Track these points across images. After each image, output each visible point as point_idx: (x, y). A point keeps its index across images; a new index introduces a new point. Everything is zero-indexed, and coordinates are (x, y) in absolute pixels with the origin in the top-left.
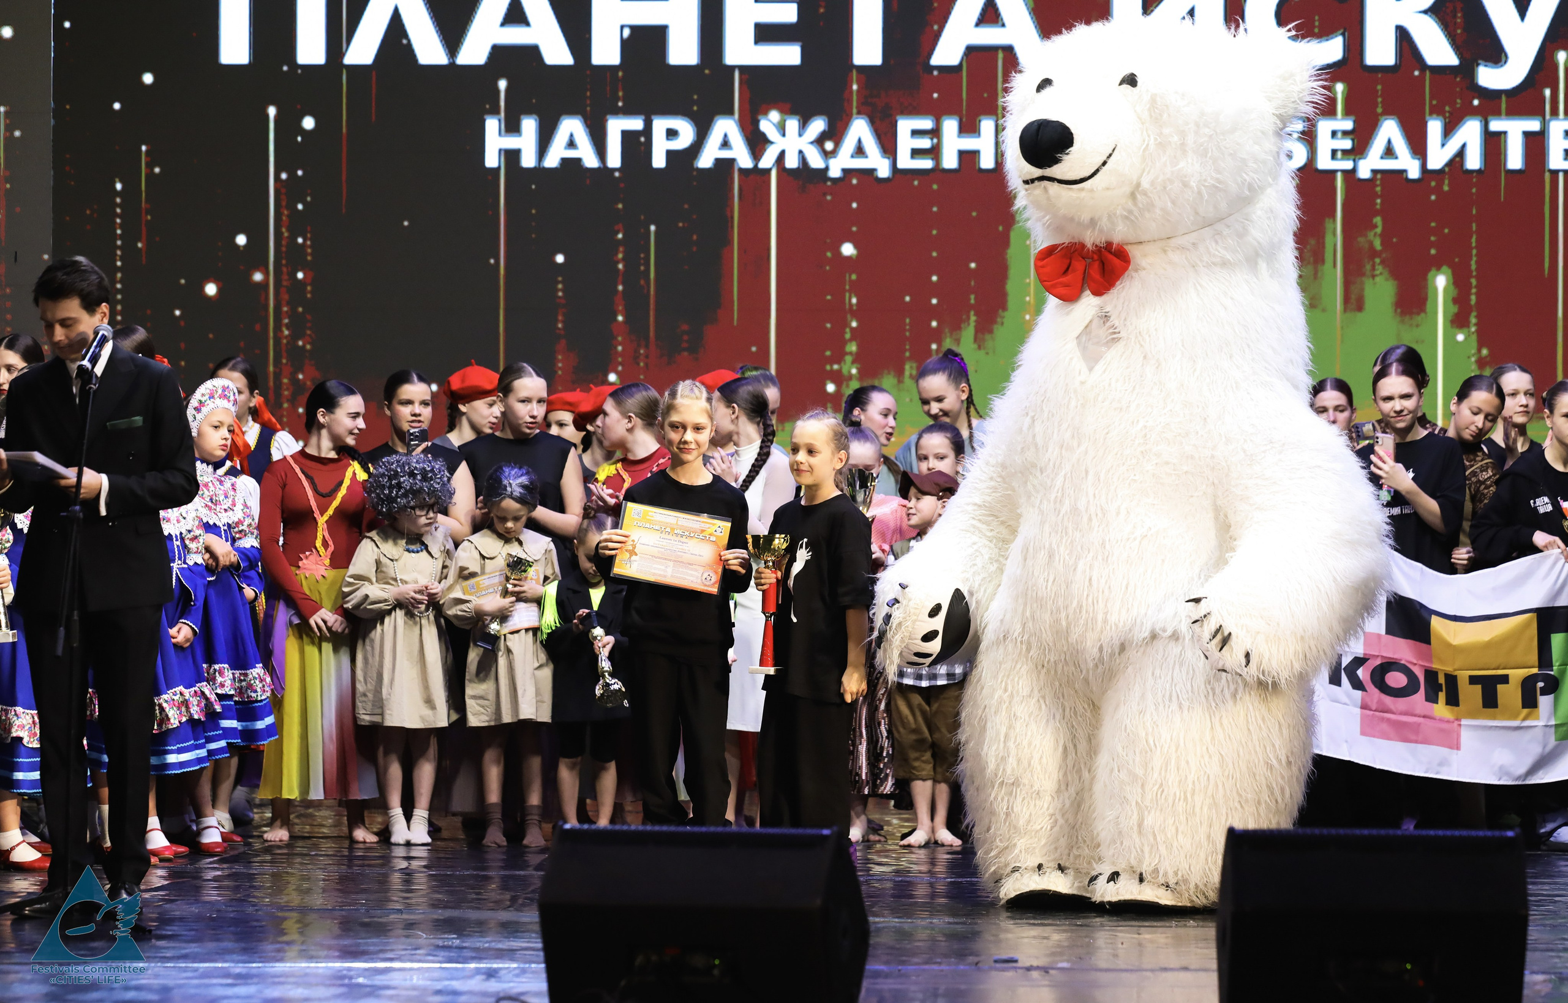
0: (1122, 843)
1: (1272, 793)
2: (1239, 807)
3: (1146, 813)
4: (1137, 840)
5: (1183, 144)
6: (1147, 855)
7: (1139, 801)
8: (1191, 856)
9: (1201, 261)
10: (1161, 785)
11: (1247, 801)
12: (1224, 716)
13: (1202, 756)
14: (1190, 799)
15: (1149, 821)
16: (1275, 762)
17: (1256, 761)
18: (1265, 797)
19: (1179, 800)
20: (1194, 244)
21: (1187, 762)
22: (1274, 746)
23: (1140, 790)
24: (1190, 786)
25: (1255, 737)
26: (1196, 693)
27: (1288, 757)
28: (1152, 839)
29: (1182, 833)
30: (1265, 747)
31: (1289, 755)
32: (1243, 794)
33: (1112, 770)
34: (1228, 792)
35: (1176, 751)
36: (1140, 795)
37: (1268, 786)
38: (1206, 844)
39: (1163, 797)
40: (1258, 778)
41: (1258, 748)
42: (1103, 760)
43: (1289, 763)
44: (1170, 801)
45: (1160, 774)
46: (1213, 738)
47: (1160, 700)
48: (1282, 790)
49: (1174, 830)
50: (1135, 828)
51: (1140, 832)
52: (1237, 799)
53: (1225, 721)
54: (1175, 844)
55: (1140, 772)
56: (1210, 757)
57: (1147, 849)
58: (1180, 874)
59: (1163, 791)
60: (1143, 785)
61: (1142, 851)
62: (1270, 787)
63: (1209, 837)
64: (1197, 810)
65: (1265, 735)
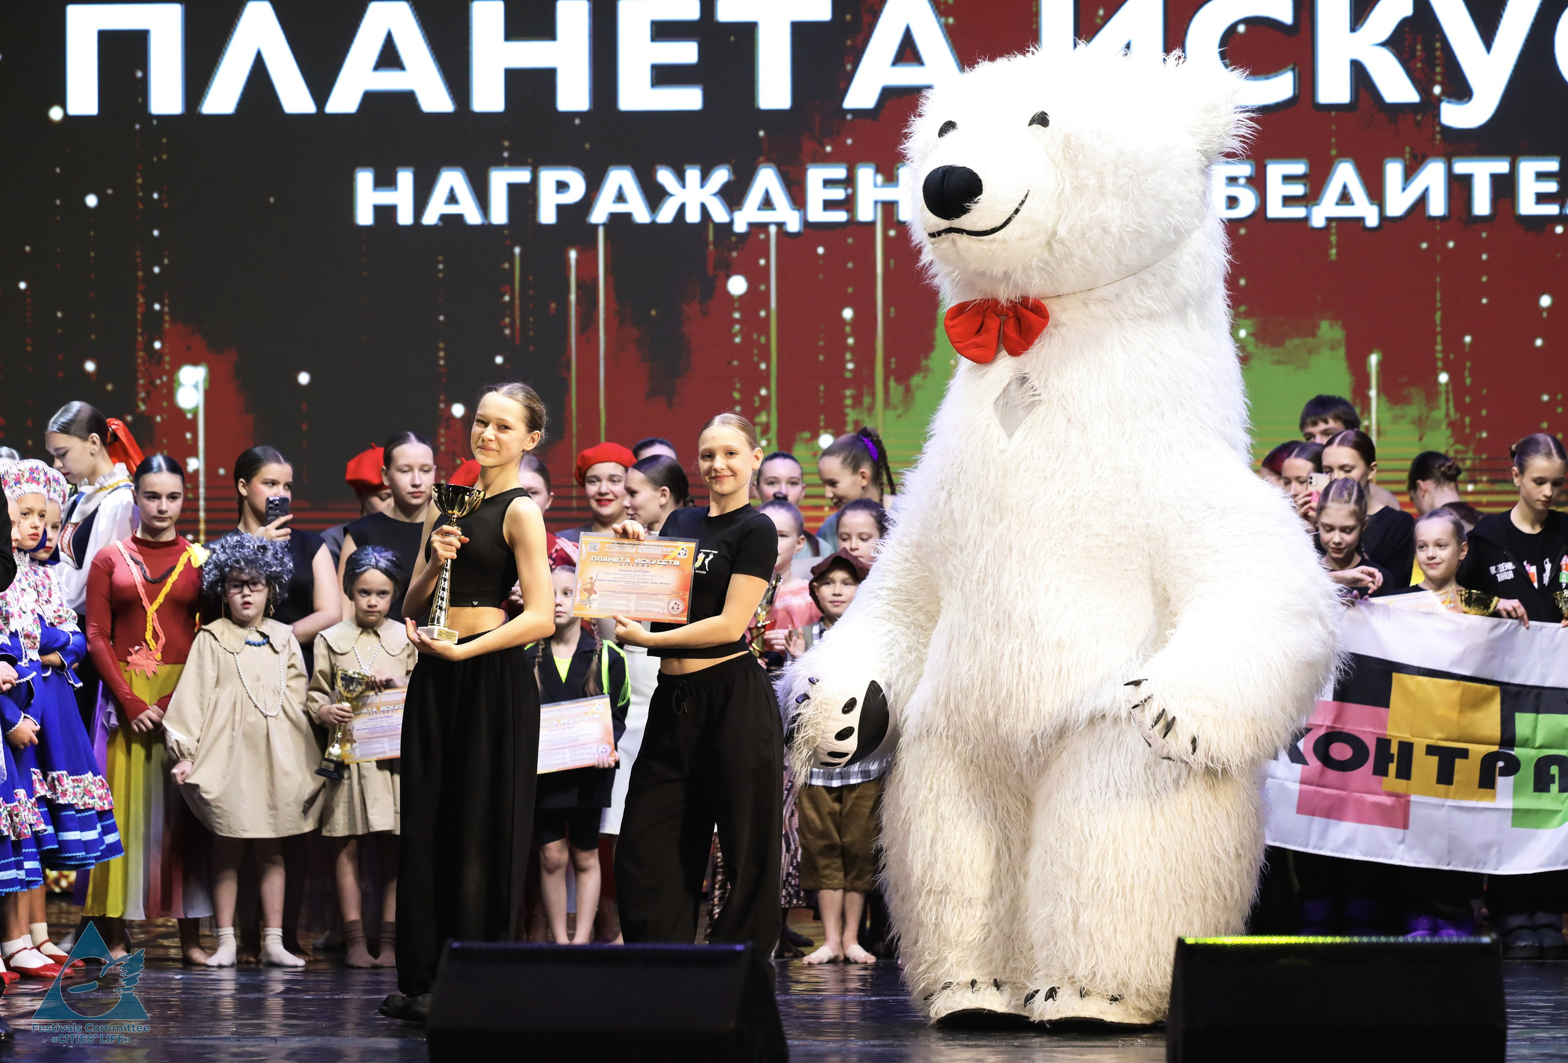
0: (1056, 944)
1: (1220, 888)
2: (1182, 903)
3: (1082, 910)
4: (1072, 940)
5: (1101, 187)
6: (1083, 957)
7: (1074, 897)
8: (1130, 958)
9: (1126, 313)
10: (1098, 879)
11: (1191, 897)
12: (1166, 805)
13: (1142, 848)
14: (1129, 895)
15: (1084, 918)
16: (1222, 855)
17: (1202, 854)
18: (1212, 893)
19: (1117, 896)
20: (1117, 295)
21: (1126, 854)
22: (1221, 837)
23: (1074, 885)
24: (1129, 881)
25: (1200, 828)
26: (1135, 779)
27: (1237, 850)
28: (1088, 938)
29: (1121, 932)
30: (1211, 838)
31: (1239, 847)
32: (1188, 889)
33: (1045, 864)
34: (1170, 887)
35: (1114, 842)
36: (1075, 891)
37: (1214, 881)
38: (1147, 944)
39: (1100, 892)
40: (1203, 872)
41: (1203, 841)
42: (1036, 853)
43: (1238, 856)
44: (1108, 896)
45: (1096, 867)
46: (1154, 828)
47: (1096, 786)
48: (1231, 885)
49: (1112, 929)
50: (1070, 927)
51: (1075, 931)
52: (1180, 896)
53: (1166, 809)
54: (1113, 944)
55: (1074, 865)
56: (1151, 849)
57: (1082, 950)
58: (1119, 977)
59: (1100, 886)
60: (1078, 880)
61: (1078, 952)
62: (1216, 882)
63: (1150, 936)
64: (1137, 907)
65: (1211, 825)
